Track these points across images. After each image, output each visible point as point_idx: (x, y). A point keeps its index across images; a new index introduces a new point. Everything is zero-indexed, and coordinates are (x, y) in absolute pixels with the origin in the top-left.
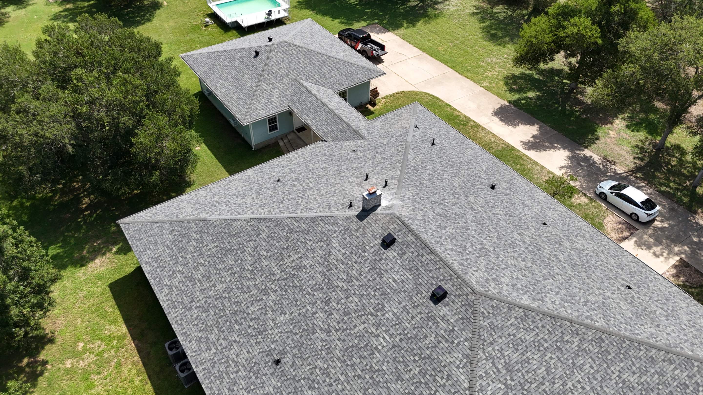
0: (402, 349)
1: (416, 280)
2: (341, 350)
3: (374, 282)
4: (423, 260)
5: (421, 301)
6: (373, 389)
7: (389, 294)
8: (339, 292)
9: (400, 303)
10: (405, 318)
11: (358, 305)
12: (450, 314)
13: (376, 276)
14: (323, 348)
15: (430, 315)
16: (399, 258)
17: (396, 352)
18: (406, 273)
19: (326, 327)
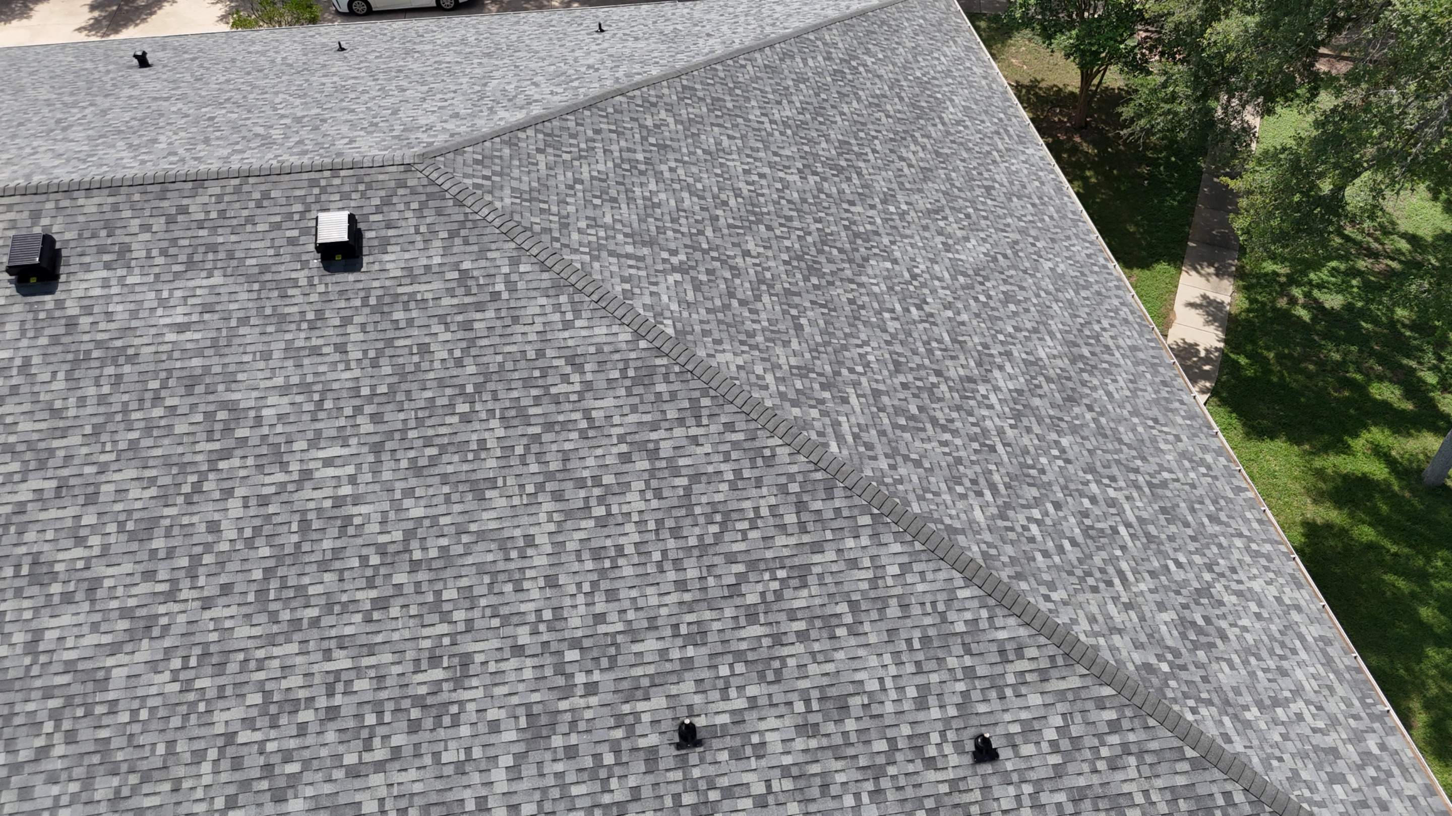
0: (404, 431)
1: (242, 270)
2: (248, 616)
3: (123, 388)
4: (202, 216)
5: (314, 298)
6: (450, 583)
7: (207, 369)
8: (43, 516)
9: (267, 356)
10: (322, 369)
11: (153, 480)
12: (416, 254)
13: (110, 370)
14: (183, 676)
15: (373, 301)
16: (121, 272)
17: (399, 455)
18: (191, 284)
19: (124, 624)
